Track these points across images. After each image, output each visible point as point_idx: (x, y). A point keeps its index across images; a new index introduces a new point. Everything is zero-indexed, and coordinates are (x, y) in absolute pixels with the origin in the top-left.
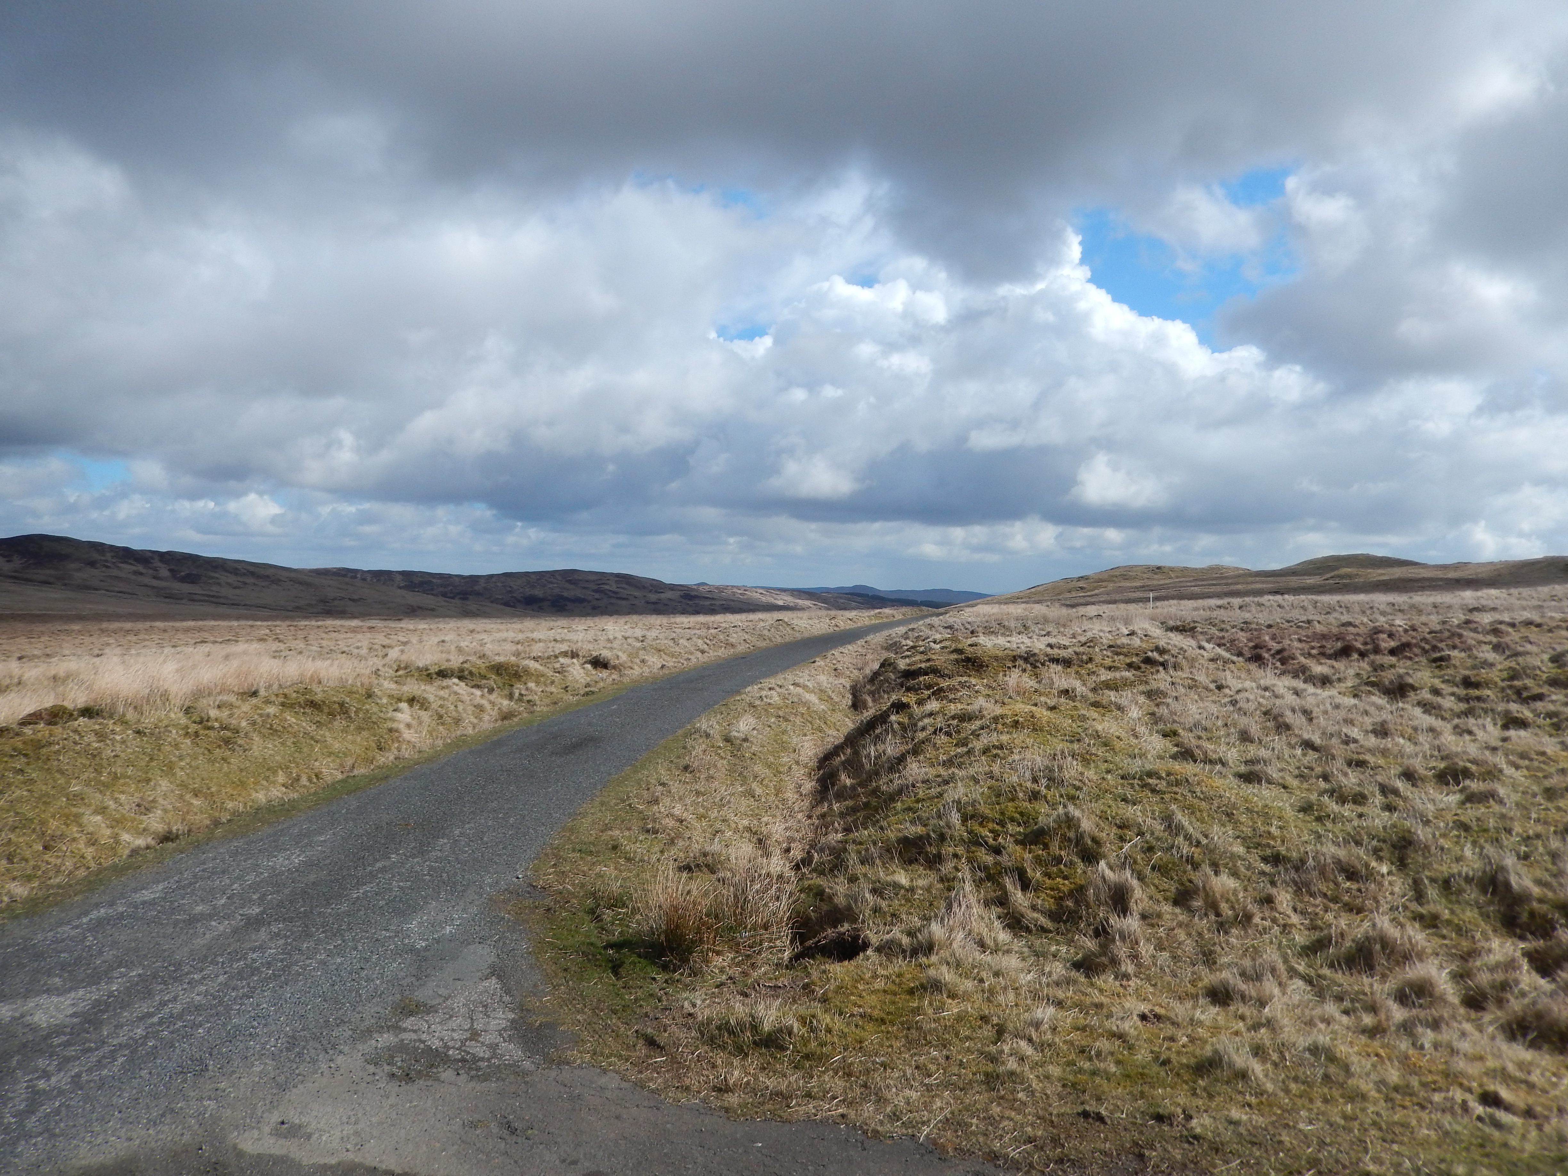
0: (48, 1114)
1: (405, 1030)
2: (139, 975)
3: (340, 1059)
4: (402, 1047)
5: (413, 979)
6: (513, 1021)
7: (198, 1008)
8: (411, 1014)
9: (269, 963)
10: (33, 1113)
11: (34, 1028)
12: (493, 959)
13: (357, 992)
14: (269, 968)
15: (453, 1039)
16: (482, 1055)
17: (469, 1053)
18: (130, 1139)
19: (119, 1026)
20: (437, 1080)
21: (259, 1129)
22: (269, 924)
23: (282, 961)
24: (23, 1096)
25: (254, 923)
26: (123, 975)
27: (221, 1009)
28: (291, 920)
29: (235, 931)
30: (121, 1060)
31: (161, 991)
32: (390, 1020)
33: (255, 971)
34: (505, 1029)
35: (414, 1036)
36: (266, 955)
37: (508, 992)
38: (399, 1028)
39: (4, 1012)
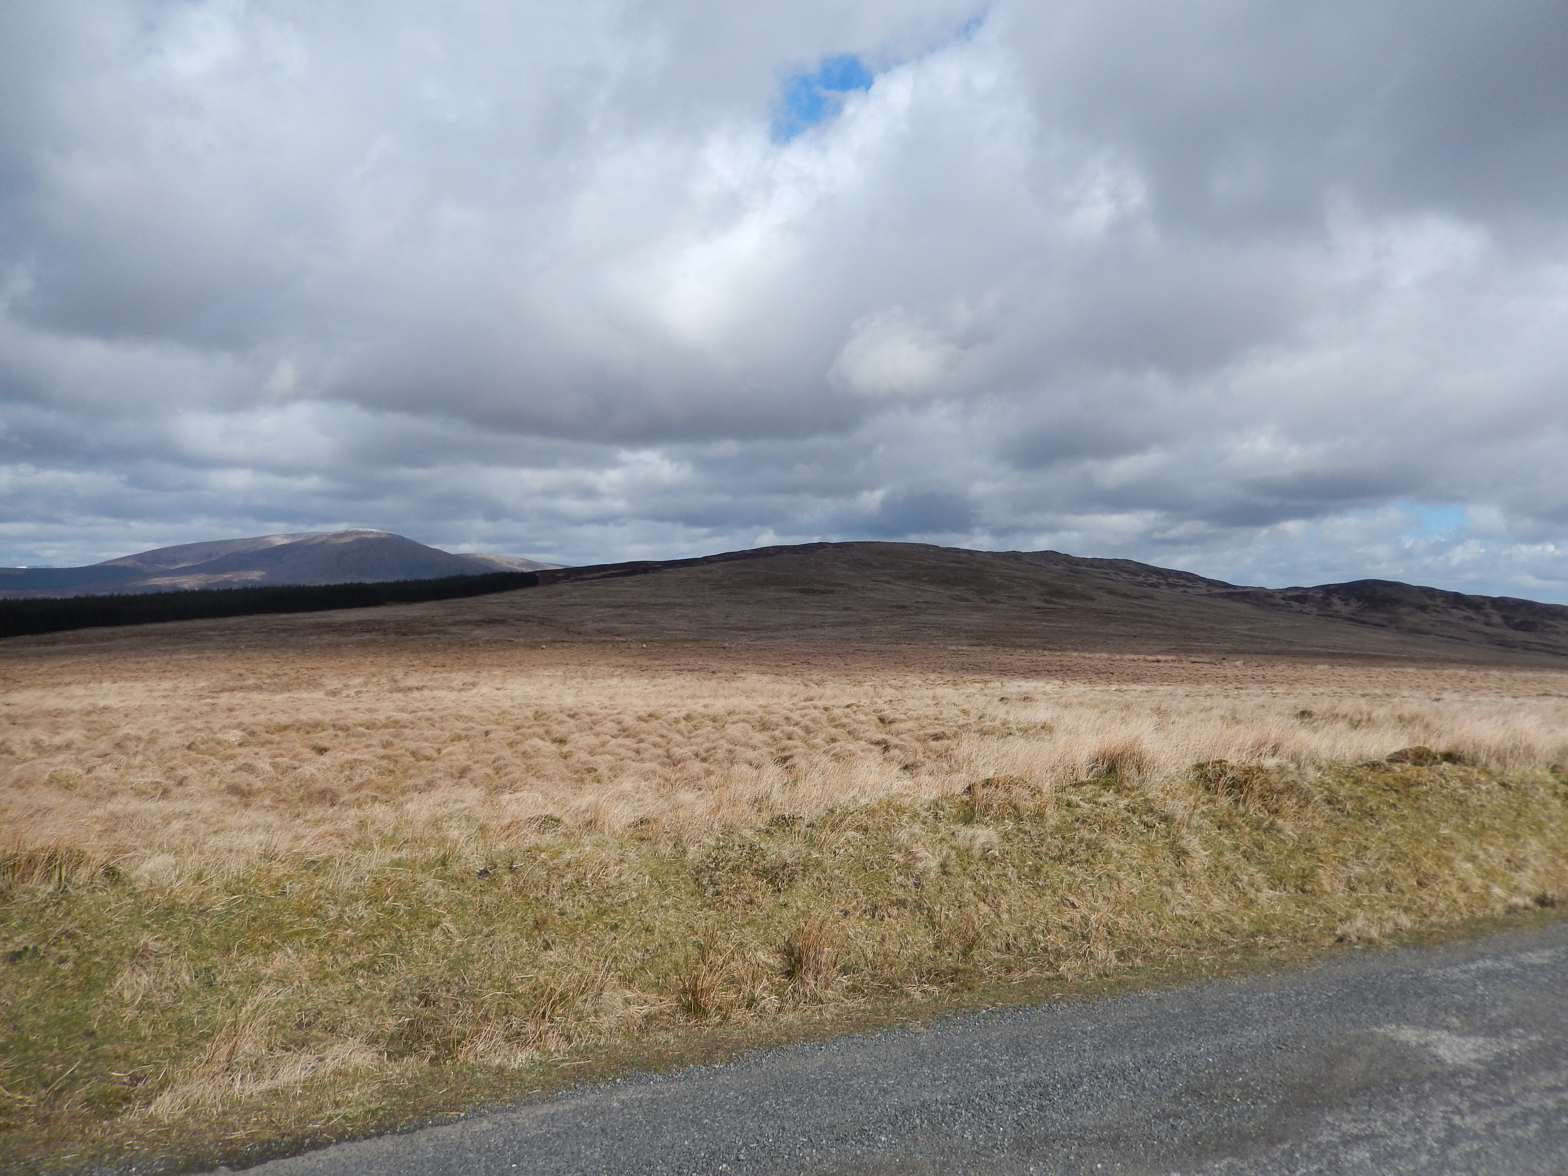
2: (1540, 1042)
10: (1454, 1145)
19: (1527, 1089)
24: (1441, 1125)
39: (1409, 1035)
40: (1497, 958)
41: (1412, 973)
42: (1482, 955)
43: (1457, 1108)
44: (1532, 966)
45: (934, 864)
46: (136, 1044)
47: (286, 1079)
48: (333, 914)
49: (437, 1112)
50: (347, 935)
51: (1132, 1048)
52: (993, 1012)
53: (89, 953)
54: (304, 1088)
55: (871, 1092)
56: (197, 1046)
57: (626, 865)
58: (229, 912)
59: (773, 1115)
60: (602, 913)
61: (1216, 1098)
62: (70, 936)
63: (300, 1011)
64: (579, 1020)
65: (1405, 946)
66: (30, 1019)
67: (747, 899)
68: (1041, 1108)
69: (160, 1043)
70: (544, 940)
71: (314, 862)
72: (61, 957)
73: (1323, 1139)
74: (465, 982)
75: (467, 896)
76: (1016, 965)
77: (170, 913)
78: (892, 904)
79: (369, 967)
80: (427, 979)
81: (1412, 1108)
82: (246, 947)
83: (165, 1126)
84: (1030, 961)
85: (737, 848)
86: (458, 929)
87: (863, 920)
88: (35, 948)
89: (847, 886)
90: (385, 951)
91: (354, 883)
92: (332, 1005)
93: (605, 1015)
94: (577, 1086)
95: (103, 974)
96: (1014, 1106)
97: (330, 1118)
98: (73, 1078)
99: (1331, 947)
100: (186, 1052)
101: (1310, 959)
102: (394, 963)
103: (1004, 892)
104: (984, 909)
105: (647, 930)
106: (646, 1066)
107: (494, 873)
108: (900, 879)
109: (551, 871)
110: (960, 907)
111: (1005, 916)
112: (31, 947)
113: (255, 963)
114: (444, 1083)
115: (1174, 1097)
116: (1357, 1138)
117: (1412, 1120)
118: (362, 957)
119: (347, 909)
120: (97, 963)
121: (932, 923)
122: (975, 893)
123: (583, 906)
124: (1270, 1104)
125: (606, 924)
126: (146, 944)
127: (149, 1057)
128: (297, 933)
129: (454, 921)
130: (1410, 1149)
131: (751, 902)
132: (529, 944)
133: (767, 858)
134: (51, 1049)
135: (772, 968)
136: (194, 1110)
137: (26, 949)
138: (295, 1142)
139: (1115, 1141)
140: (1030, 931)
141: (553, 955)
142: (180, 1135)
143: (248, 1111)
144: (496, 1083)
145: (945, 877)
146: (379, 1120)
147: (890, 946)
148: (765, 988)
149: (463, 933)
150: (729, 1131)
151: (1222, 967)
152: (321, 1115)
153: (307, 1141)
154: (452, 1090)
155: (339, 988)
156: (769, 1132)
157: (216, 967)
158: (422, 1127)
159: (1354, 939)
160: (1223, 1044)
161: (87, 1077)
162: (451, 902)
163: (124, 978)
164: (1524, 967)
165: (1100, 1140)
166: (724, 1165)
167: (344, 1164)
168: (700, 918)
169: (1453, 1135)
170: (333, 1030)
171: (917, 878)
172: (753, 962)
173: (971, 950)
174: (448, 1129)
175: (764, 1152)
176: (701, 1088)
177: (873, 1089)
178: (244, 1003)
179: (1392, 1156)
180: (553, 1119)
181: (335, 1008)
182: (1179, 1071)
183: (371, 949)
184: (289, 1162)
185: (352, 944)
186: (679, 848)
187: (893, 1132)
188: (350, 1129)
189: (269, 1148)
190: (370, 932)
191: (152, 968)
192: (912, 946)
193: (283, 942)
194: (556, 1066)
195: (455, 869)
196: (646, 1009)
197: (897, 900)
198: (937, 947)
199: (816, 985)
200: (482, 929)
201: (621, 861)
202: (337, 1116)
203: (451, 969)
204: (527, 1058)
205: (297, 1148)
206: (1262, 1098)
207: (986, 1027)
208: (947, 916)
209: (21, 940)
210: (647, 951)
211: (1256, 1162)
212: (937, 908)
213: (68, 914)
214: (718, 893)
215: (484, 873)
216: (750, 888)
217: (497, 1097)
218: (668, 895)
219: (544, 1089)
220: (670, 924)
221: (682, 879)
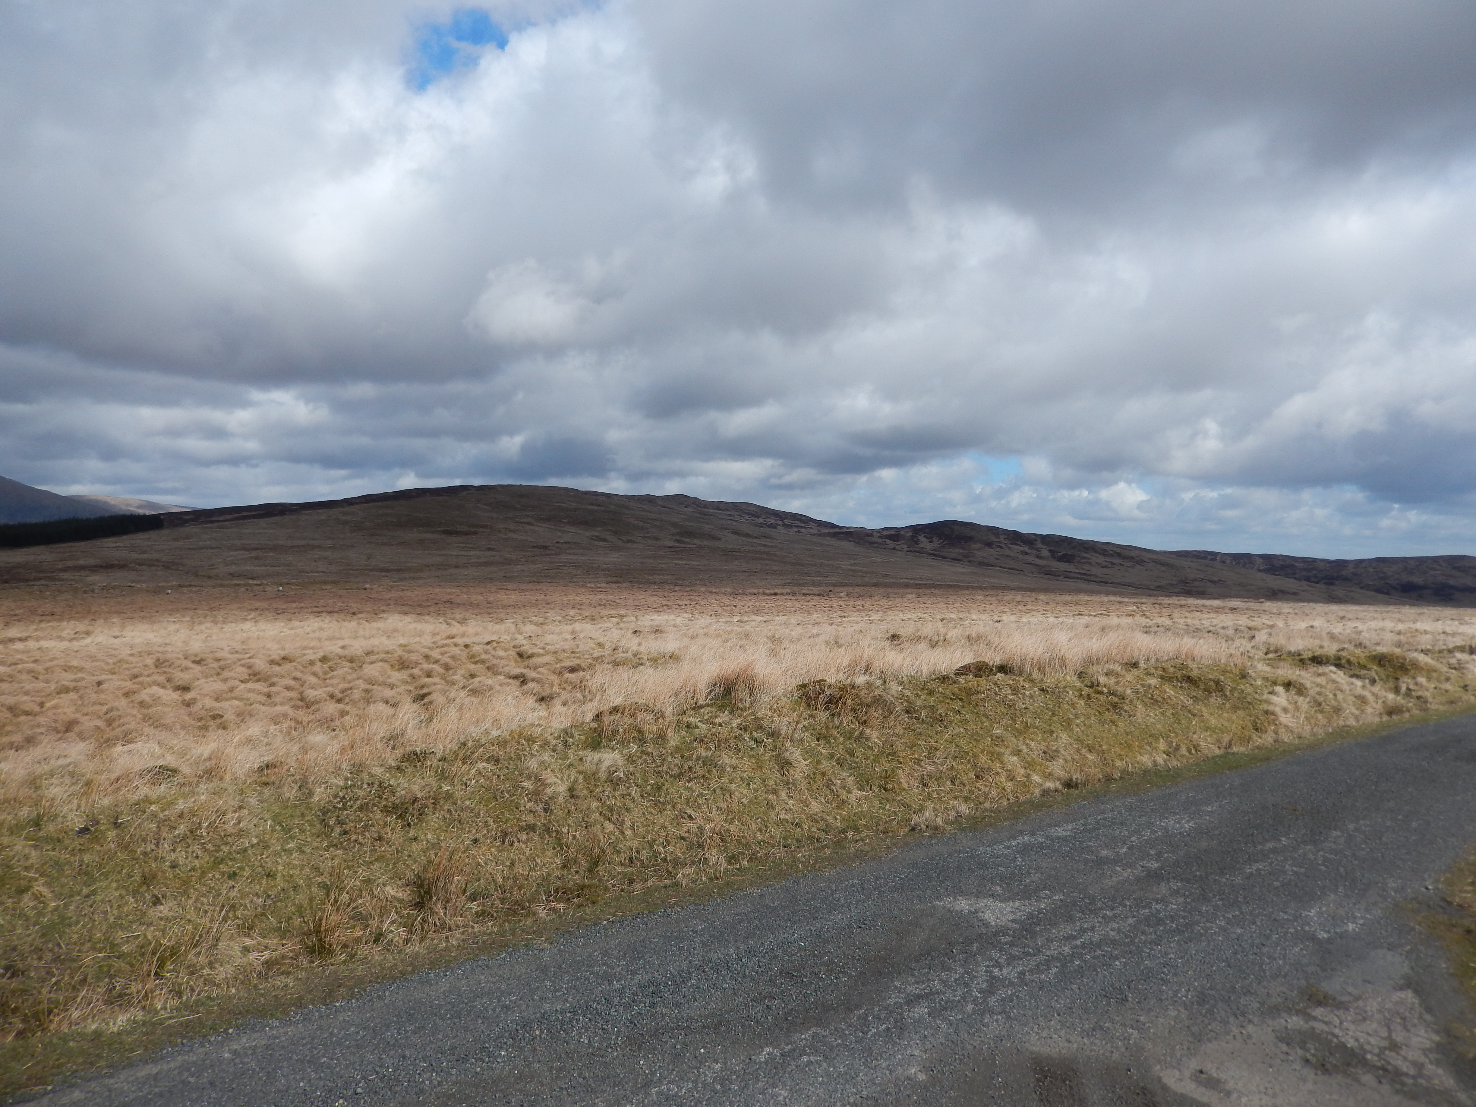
0: (1003, 999)
1: (1315, 1018)
2: (1061, 900)
3: (1250, 1028)
4: (1313, 1035)
5: (1318, 969)
6: (1438, 1044)
7: (1114, 942)
8: (1320, 1004)
9: (1172, 917)
10: (993, 994)
11: (986, 925)
12: (1406, 969)
13: (1261, 967)
14: (1173, 922)
15: (1369, 1043)
16: (1405, 1069)
17: (1389, 1063)
18: (1069, 1041)
19: (1049, 940)
20: (1357, 1081)
21: (1180, 1070)
22: (1168, 879)
23: (1184, 918)
24: (984, 977)
25: (1154, 877)
26: (1048, 897)
27: (1132, 948)
28: (1188, 881)
29: (1138, 880)
30: (1055, 970)
31: (1080, 918)
32: (1298, 1004)
33: (1160, 921)
34: (1430, 1050)
35: (1326, 1028)
36: (1169, 909)
37: (1429, 1010)
38: (1309, 1015)
39: (963, 905)
40: (1033, 834)
41: (967, 852)
42: (1021, 833)
43: (996, 961)
44: (1058, 838)
45: (562, 788)
49: (19, 1089)
51: (736, 941)
52: (613, 922)
55: (494, 1010)
57: (246, 811)
59: (394, 1045)
60: (218, 862)
61: (806, 977)
64: (192, 973)
65: (963, 830)
67: (376, 836)
68: (653, 1005)
70: (154, 896)
73: (891, 1002)
74: (61, 948)
75: (65, 856)
76: (638, 877)
78: (522, 829)
80: (14, 949)
81: (962, 966)
84: (651, 871)
85: (365, 786)
86: (53, 892)
87: (493, 846)
89: (478, 815)
93: (221, 965)
94: (184, 1041)
96: (628, 1007)
99: (905, 836)
101: (888, 848)
103: (628, 810)
104: (609, 827)
105: (268, 875)
107: (96, 830)
108: (529, 805)
109: (161, 823)
110: (586, 827)
111: (629, 833)
114: (30, 1057)
115: (770, 980)
116: (919, 997)
117: (962, 977)
121: (560, 844)
122: (601, 813)
123: (197, 857)
124: (850, 977)
125: (223, 874)
129: (47, 884)
130: (959, 1001)
131: (380, 838)
132: (136, 901)
133: (397, 794)
135: (400, 901)
139: (717, 1027)
140: (651, 844)
141: (163, 910)
144: (91, 1050)
145: (573, 801)
147: (519, 869)
148: (393, 922)
149: (58, 896)
150: (347, 1067)
151: (816, 861)
154: (38, 1063)
156: (388, 1061)
159: (924, 827)
160: (813, 929)
162: (44, 864)
164: (1052, 840)
165: (704, 1027)
166: (341, 1101)
168: (326, 859)
169: (993, 985)
171: (547, 803)
172: (382, 897)
173: (597, 866)
175: (382, 1082)
176: (320, 1028)
177: (495, 1008)
179: (945, 1009)
180: (155, 1080)
182: (776, 957)
186: (305, 790)
187: (512, 1046)
192: (541, 868)
194: (161, 1024)
195: (50, 828)
196: (267, 955)
197: (527, 825)
198: (564, 866)
199: (445, 914)
200: (82, 890)
201: (241, 807)
203: (43, 935)
204: (128, 1020)
206: (843, 973)
207: (606, 936)
208: (574, 837)
210: (269, 896)
211: (836, 1029)
212: (565, 830)
214: (345, 833)
215: (85, 830)
216: (379, 825)
217: (92, 1064)
218: (292, 838)
219: (146, 1049)
220: (295, 867)
221: (307, 821)
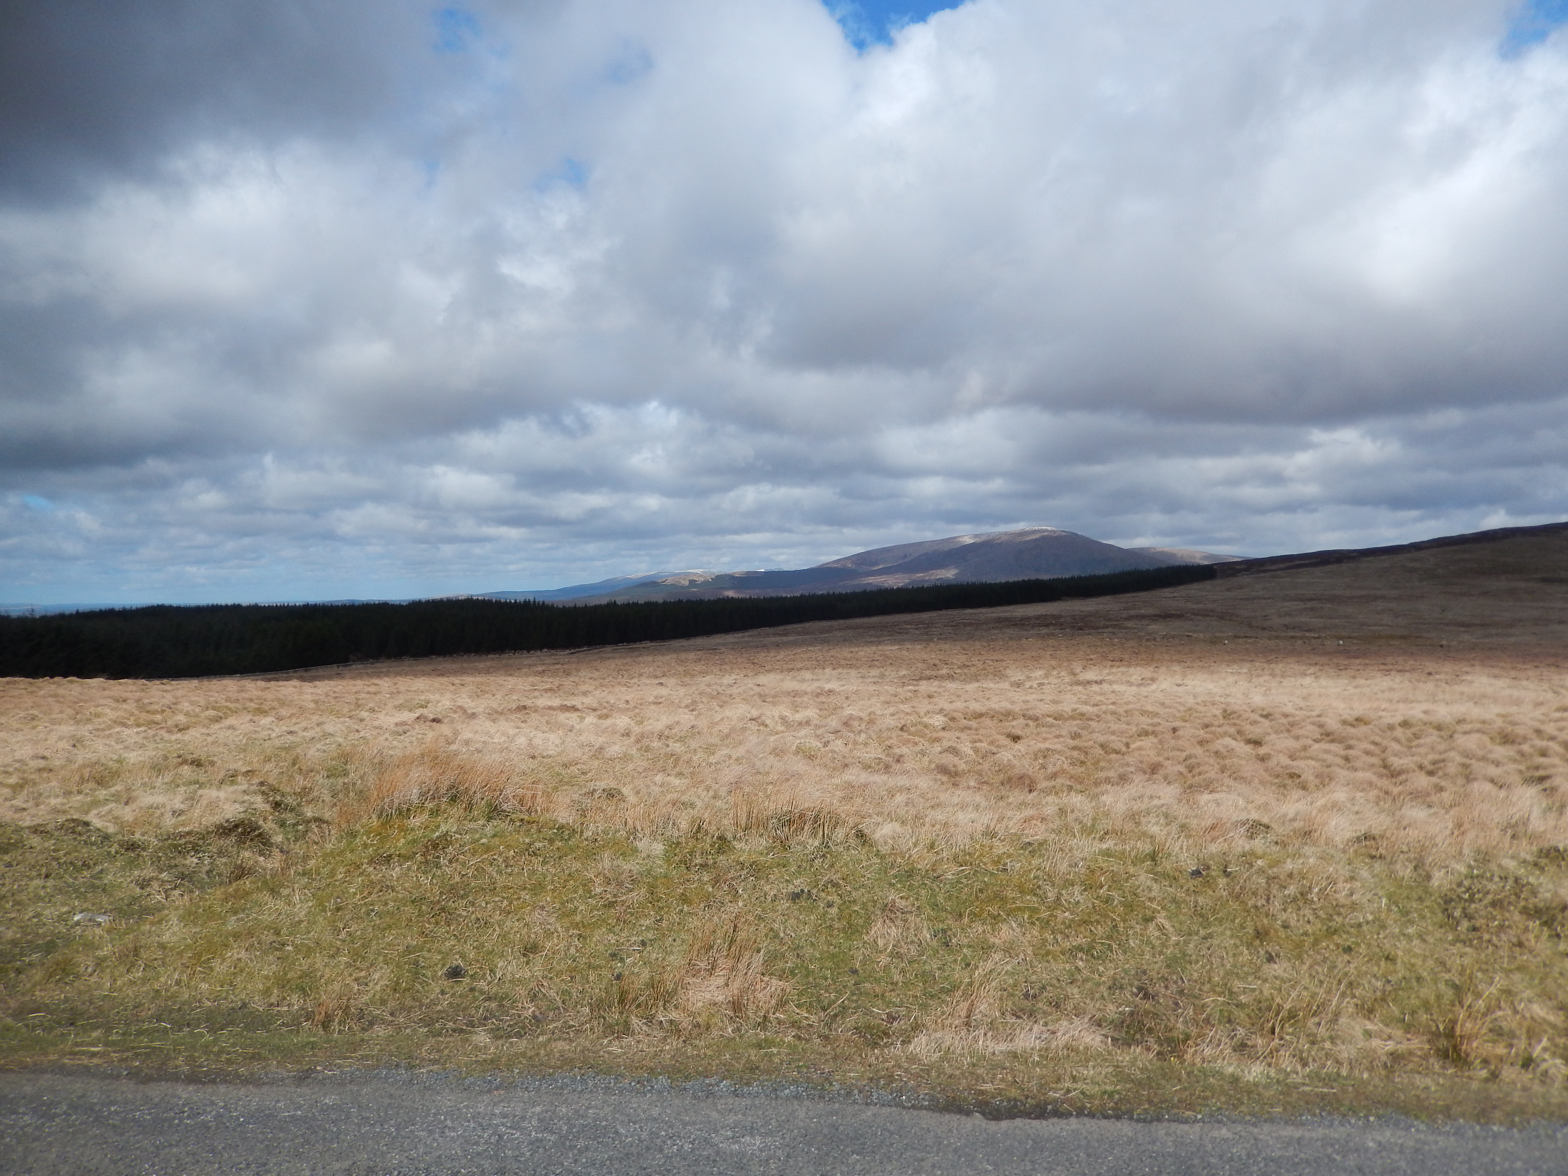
46: (889, 986)
47: (1022, 1044)
48: (1051, 895)
49: (1173, 1107)
50: (1066, 918)
53: (850, 902)
54: (1040, 1056)
56: (939, 998)
57: (1358, 884)
58: (958, 882)
60: (1331, 932)
62: (835, 885)
63: (1026, 982)
64: (1313, 1043)
66: (808, 951)
67: (1515, 940)
69: (910, 990)
70: (1267, 952)
71: (1029, 844)
72: (828, 902)
74: (1183, 982)
75: (1180, 895)
77: (910, 875)
79: (1088, 950)
80: (1144, 972)
82: (975, 915)
83: (924, 1065)
85: (1496, 879)
86: (1174, 926)
88: (809, 891)
90: (1102, 938)
91: (1069, 869)
92: (1055, 982)
93: (1343, 1043)
94: (1323, 1114)
95: (861, 922)
97: (1068, 1091)
98: (844, 1008)
100: (930, 1002)
102: (1111, 951)
105: (1387, 958)
106: (1404, 1109)
107: (1208, 874)
109: (1271, 879)
112: (806, 890)
113: (984, 931)
114: (1176, 1081)
118: (1080, 941)
119: (1064, 892)
120: (855, 911)
123: (1309, 922)
125: (1338, 946)
126: (894, 901)
127: (901, 1000)
128: (1019, 909)
129: (1169, 918)
131: (1520, 945)
132: (1251, 954)
133: (1540, 896)
134: (826, 979)
135: (1554, 1026)
136: (947, 1055)
137: (802, 891)
138: (1038, 1105)
141: (1278, 969)
142: (938, 1077)
143: (994, 1067)
144: (1232, 1092)
146: (1116, 1103)
148: (1545, 1049)
149: (1179, 932)
152: (1060, 1086)
153: (1050, 1107)
154: (1185, 1089)
155: (1060, 967)
157: (951, 930)
158: (1159, 1120)
161: (854, 1008)
162: (1165, 898)
163: (877, 928)
167: (1086, 1138)
168: (1453, 954)
170: (1057, 1006)
172: (1528, 1015)
174: (1186, 1127)
176: (1477, 1149)
178: (977, 967)
180: (1299, 1144)
181: (1058, 985)
183: (1088, 934)
184: (1036, 1123)
185: (1070, 926)
186: (1421, 871)
188: (1089, 1105)
189: (1015, 1106)
190: (1087, 918)
191: (899, 922)
193: (1008, 915)
194: (1296, 1088)
195: (1167, 865)
196: (1390, 1046)
200: (1199, 931)
201: (1352, 878)
202: (1075, 1090)
203: (1168, 966)
204: (1261, 1073)
205: (1040, 1112)
209: (800, 883)
210: (1389, 982)
213: (832, 866)
214: (1475, 929)
215: (1197, 873)
216: (1517, 928)
217: (1236, 1107)
218: (1412, 922)
219: (1285, 1109)
220: (1416, 956)
221: (1427, 907)
